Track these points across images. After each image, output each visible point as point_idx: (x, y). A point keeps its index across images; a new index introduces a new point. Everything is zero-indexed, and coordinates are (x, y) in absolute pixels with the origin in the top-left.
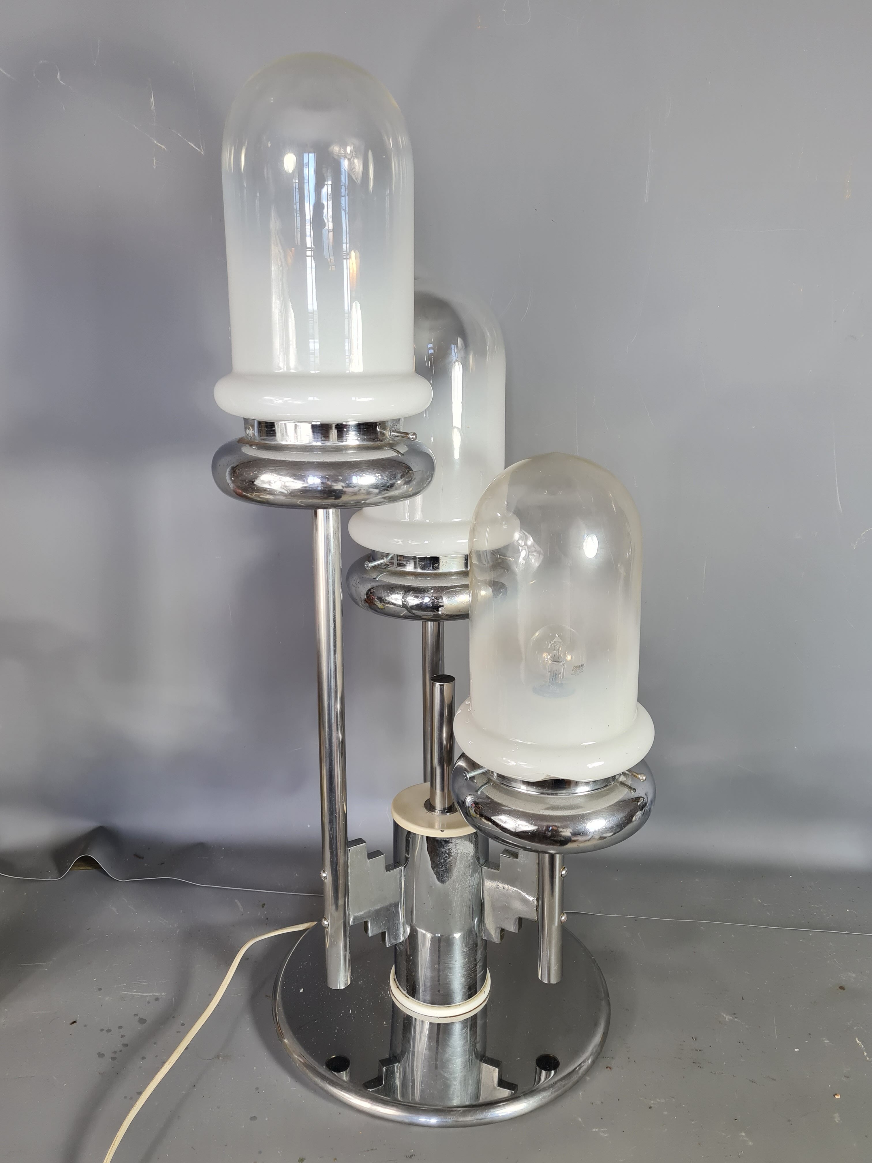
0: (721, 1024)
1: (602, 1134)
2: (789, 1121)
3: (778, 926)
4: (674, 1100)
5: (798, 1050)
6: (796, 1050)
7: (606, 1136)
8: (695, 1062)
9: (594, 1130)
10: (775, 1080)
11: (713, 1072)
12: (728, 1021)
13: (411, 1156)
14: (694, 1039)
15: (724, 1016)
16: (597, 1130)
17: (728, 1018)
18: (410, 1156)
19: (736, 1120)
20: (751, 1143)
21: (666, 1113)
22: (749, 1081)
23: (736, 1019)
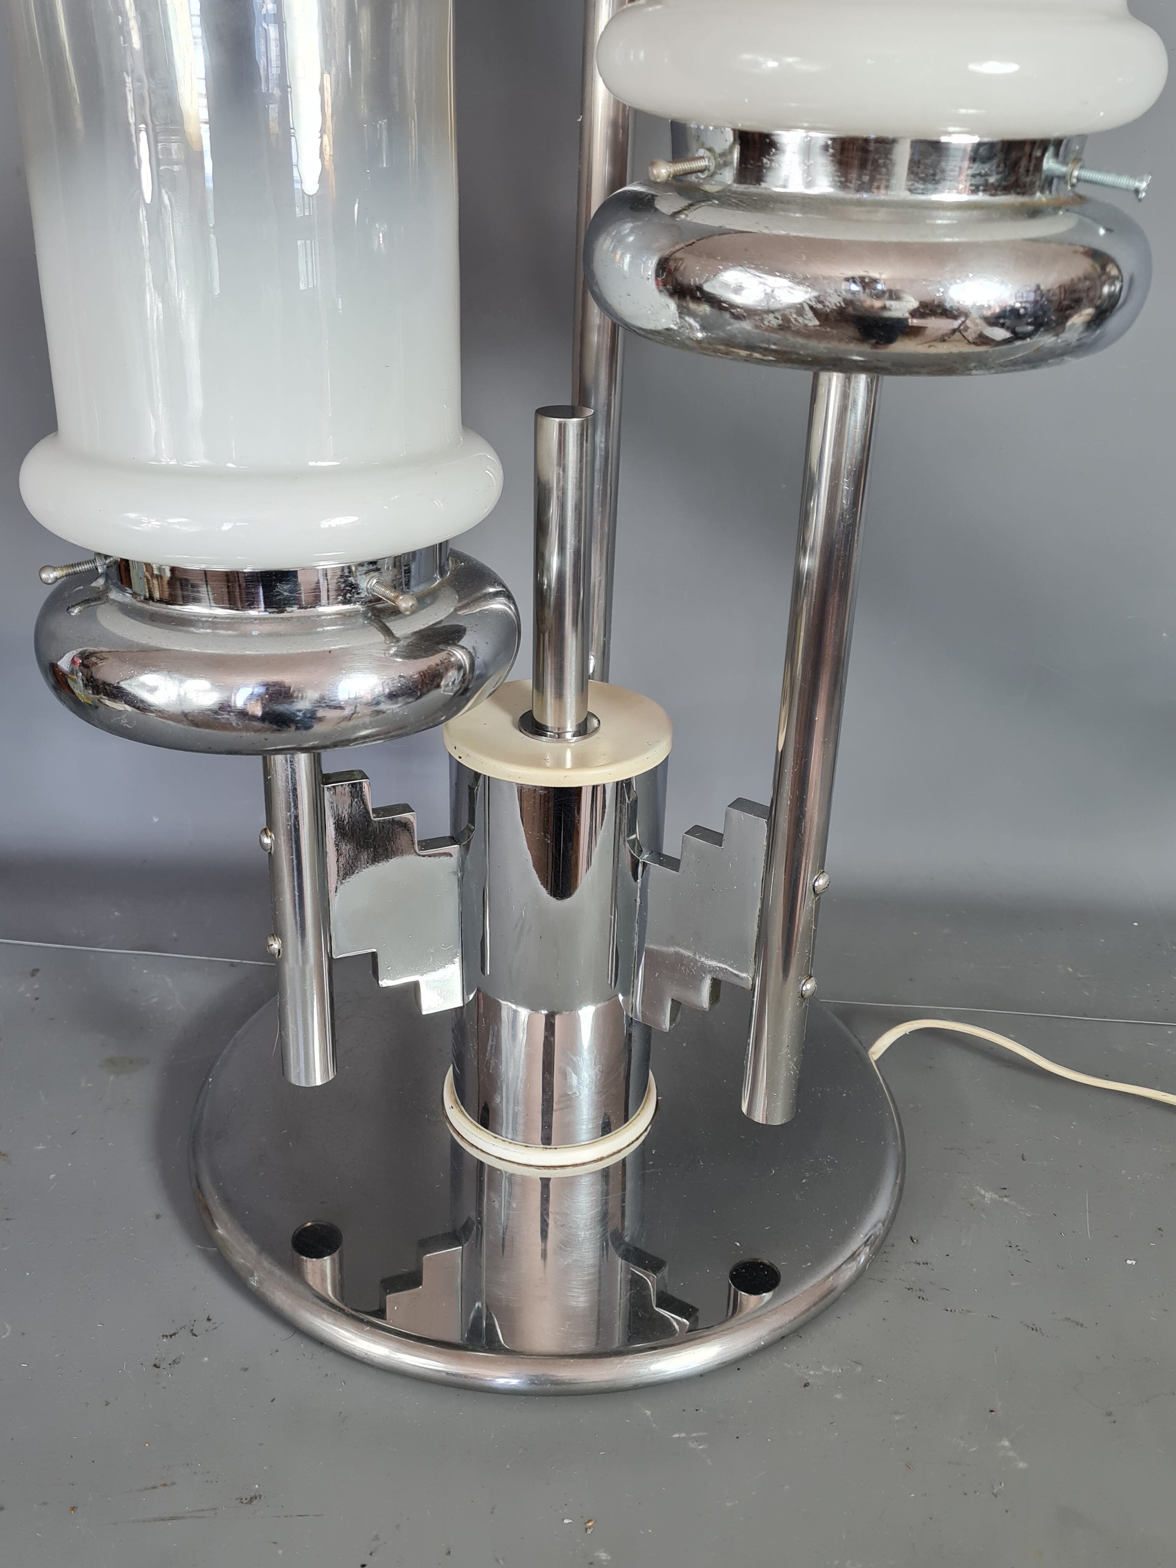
0: (974, 1209)
1: (693, 1445)
2: (1110, 1414)
3: (1105, 1017)
4: (860, 1369)
5: (1134, 1262)
6: (1129, 1262)
7: (701, 1449)
8: (912, 1289)
9: (676, 1435)
10: (1082, 1325)
11: (949, 1309)
12: (989, 1202)
13: (251, 1498)
14: (915, 1241)
15: (983, 1192)
16: (683, 1435)
17: (989, 1196)
18: (249, 1498)
19: (992, 1411)
20: (1022, 1465)
21: (839, 1396)
22: (1026, 1328)
23: (1006, 1200)
